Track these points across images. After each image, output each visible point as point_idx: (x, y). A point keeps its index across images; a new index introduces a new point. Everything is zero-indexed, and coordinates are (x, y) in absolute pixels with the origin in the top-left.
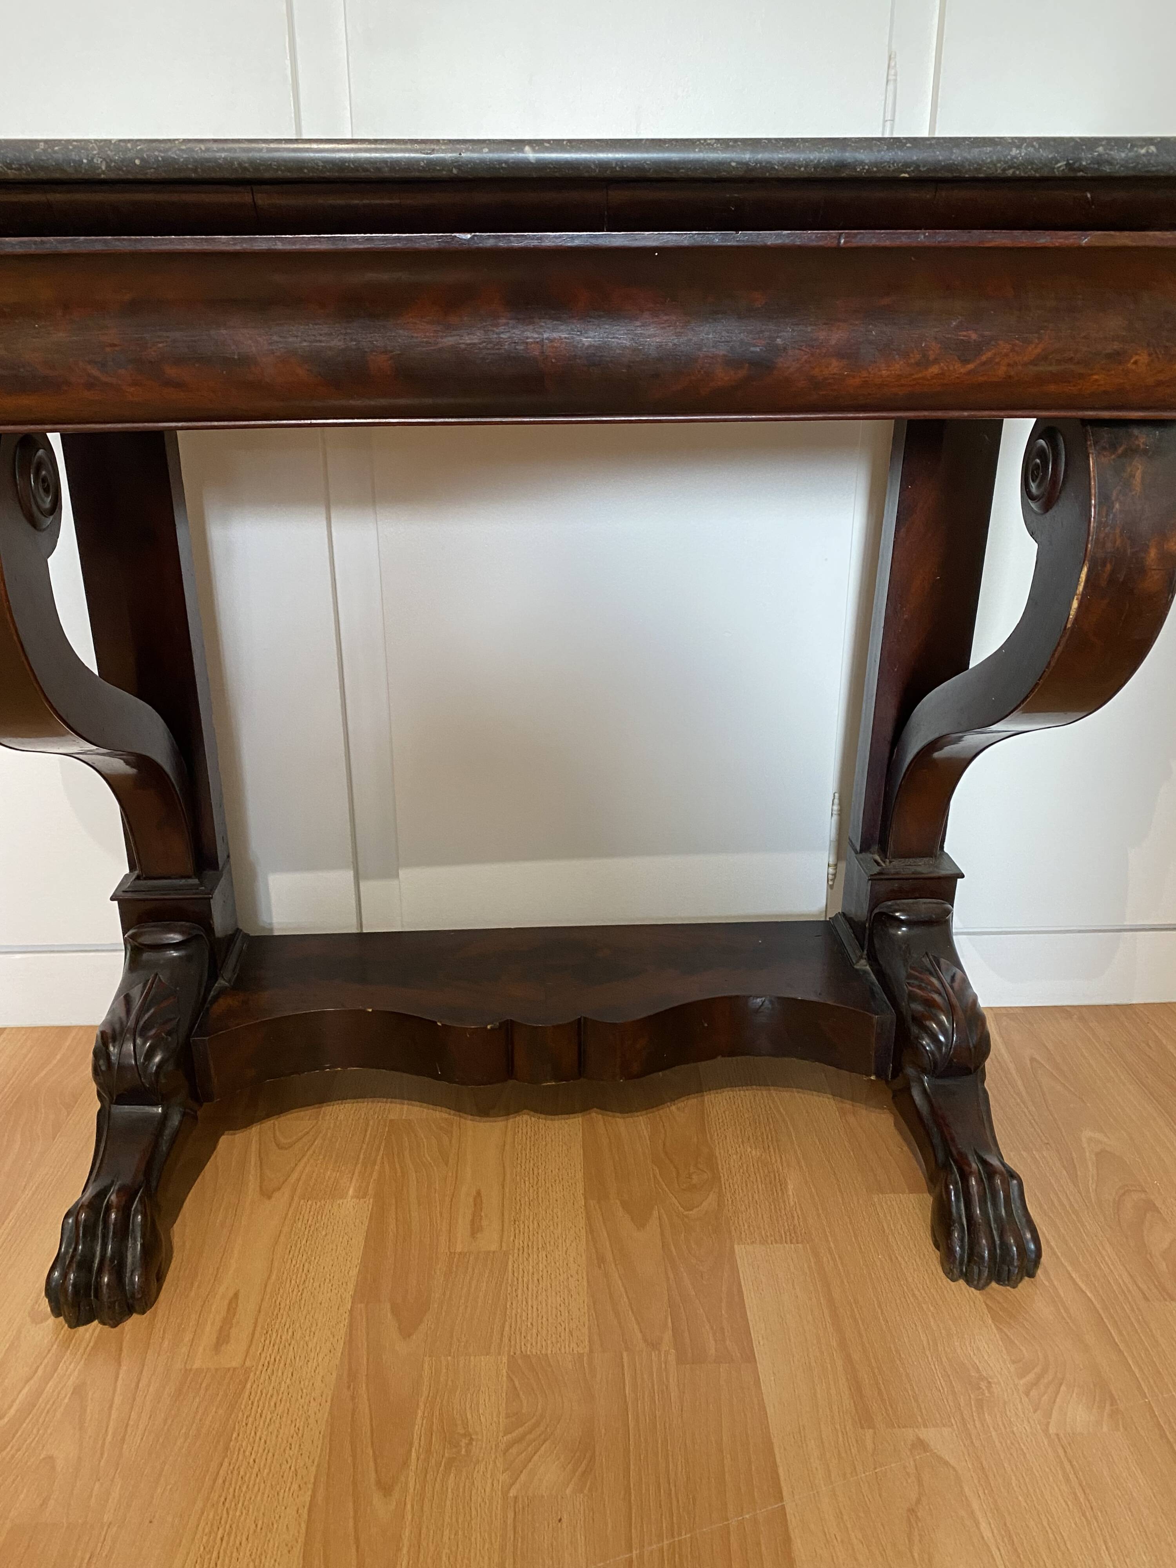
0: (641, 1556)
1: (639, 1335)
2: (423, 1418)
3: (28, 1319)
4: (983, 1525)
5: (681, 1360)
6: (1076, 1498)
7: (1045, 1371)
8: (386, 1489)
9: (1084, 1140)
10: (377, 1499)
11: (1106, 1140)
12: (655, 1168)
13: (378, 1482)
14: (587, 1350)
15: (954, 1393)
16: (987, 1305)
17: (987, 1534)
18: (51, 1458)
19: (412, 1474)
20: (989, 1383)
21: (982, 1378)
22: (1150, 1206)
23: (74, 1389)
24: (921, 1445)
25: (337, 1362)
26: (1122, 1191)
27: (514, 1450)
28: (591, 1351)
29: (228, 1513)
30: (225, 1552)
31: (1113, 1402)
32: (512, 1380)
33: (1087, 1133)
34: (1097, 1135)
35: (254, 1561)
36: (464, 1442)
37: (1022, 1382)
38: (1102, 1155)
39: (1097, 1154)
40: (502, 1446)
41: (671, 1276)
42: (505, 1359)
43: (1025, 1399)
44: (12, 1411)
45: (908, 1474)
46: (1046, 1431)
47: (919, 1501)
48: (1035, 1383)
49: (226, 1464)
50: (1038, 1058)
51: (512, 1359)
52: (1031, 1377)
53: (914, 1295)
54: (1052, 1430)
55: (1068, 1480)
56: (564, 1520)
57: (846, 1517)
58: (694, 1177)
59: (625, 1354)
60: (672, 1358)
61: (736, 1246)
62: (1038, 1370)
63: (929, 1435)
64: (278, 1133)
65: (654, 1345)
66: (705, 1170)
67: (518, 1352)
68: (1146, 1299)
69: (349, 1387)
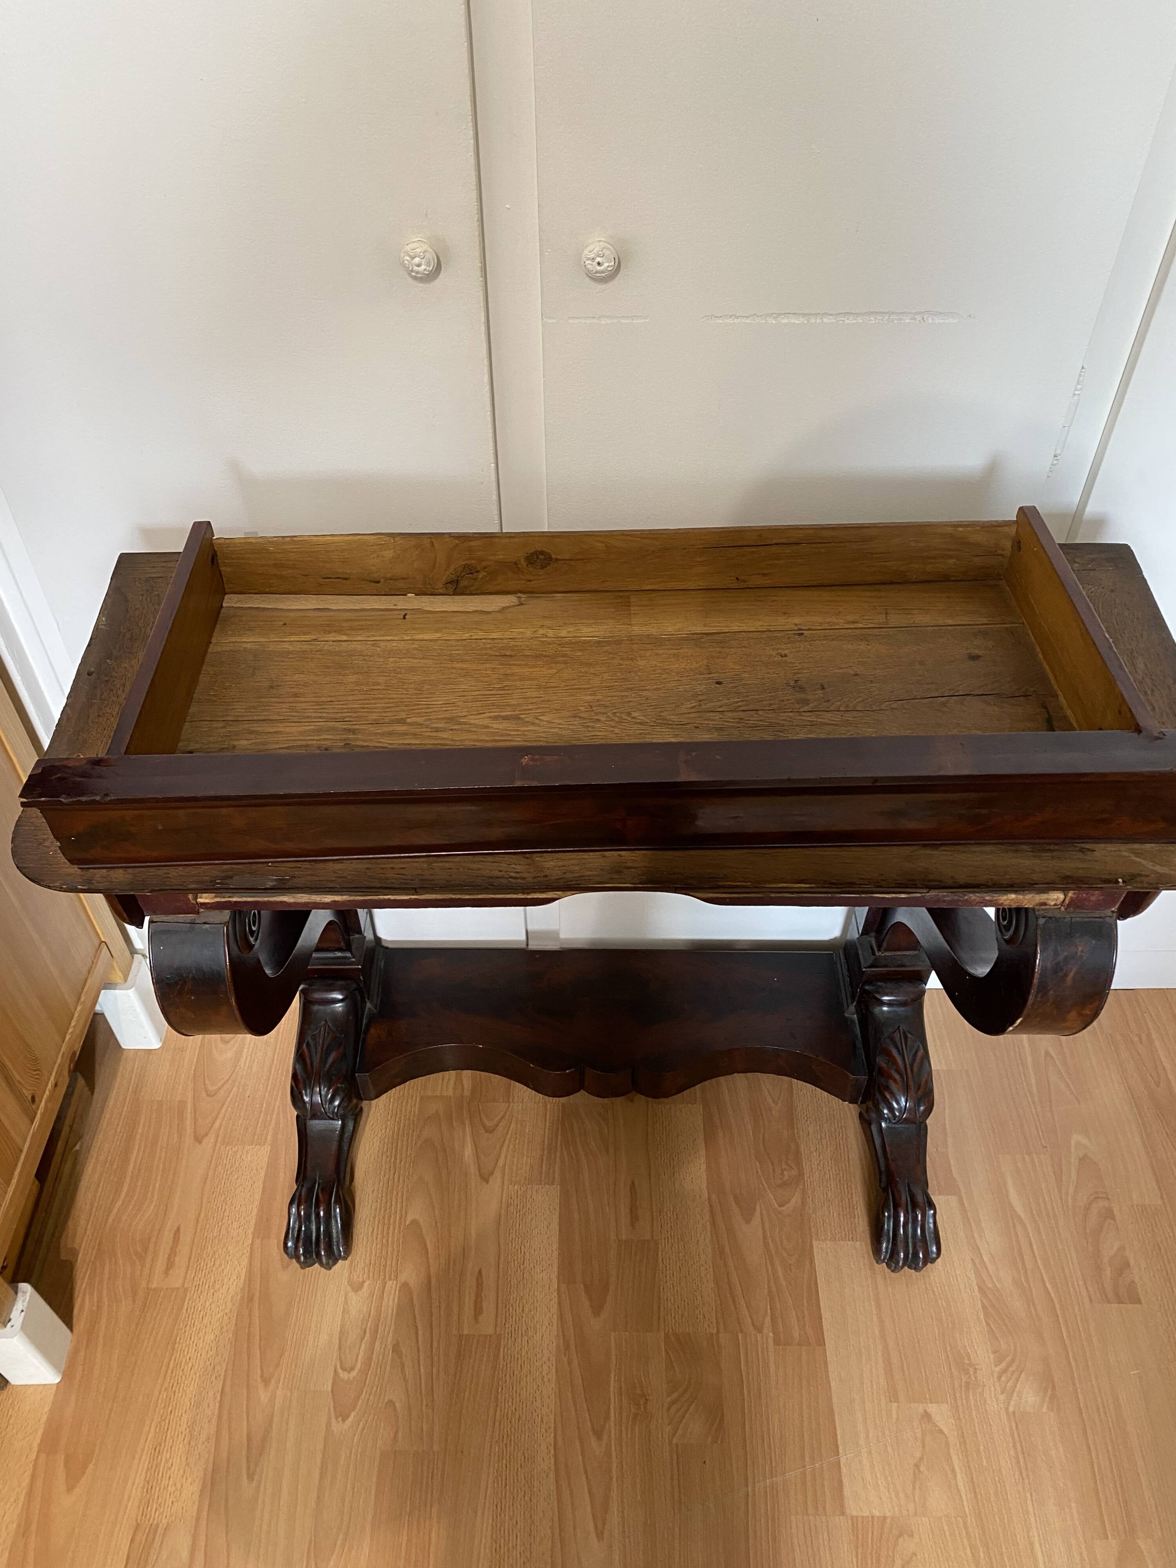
0: (754, 1491)
1: (750, 1321)
2: (615, 1381)
3: (349, 1288)
4: (959, 1476)
5: (777, 1342)
6: (1018, 1462)
7: (1013, 1361)
8: (598, 1435)
9: (1073, 1143)
10: (593, 1440)
11: (1088, 1144)
12: (757, 1163)
13: (593, 1429)
14: (715, 1331)
15: (952, 1376)
16: (982, 1302)
17: (961, 1485)
18: (391, 1401)
19: (612, 1425)
20: (976, 1369)
21: (971, 1365)
22: (1109, 1214)
23: (393, 1347)
24: (927, 1416)
25: (555, 1333)
26: (1092, 1198)
27: (673, 1409)
28: (718, 1332)
29: (506, 1448)
30: (510, 1475)
31: (1054, 1388)
32: (668, 1353)
33: (1076, 1138)
34: (1084, 1141)
35: (527, 1482)
36: (642, 1402)
37: (998, 1369)
38: (1083, 1159)
39: (1080, 1159)
40: (666, 1406)
41: (770, 1268)
42: (662, 1335)
43: (997, 1384)
44: (359, 1365)
45: (916, 1438)
46: (1007, 1409)
47: (922, 1459)
48: (1005, 1371)
49: (499, 1410)
50: (1052, 1053)
51: (667, 1335)
52: (1004, 1365)
53: (933, 1292)
54: (1011, 1409)
55: (1015, 1447)
56: (707, 1462)
57: (876, 1469)
58: (785, 1173)
59: (740, 1335)
60: (771, 1342)
61: (814, 1242)
62: (1009, 1358)
63: (933, 1409)
64: (483, 1117)
65: (760, 1330)
66: (793, 1166)
67: (671, 1331)
68: (1091, 1300)
69: (565, 1354)
